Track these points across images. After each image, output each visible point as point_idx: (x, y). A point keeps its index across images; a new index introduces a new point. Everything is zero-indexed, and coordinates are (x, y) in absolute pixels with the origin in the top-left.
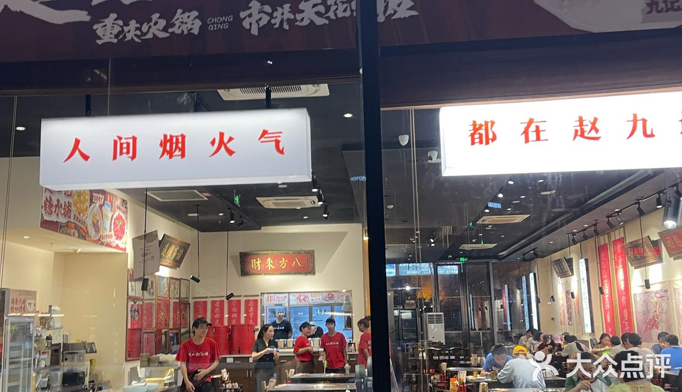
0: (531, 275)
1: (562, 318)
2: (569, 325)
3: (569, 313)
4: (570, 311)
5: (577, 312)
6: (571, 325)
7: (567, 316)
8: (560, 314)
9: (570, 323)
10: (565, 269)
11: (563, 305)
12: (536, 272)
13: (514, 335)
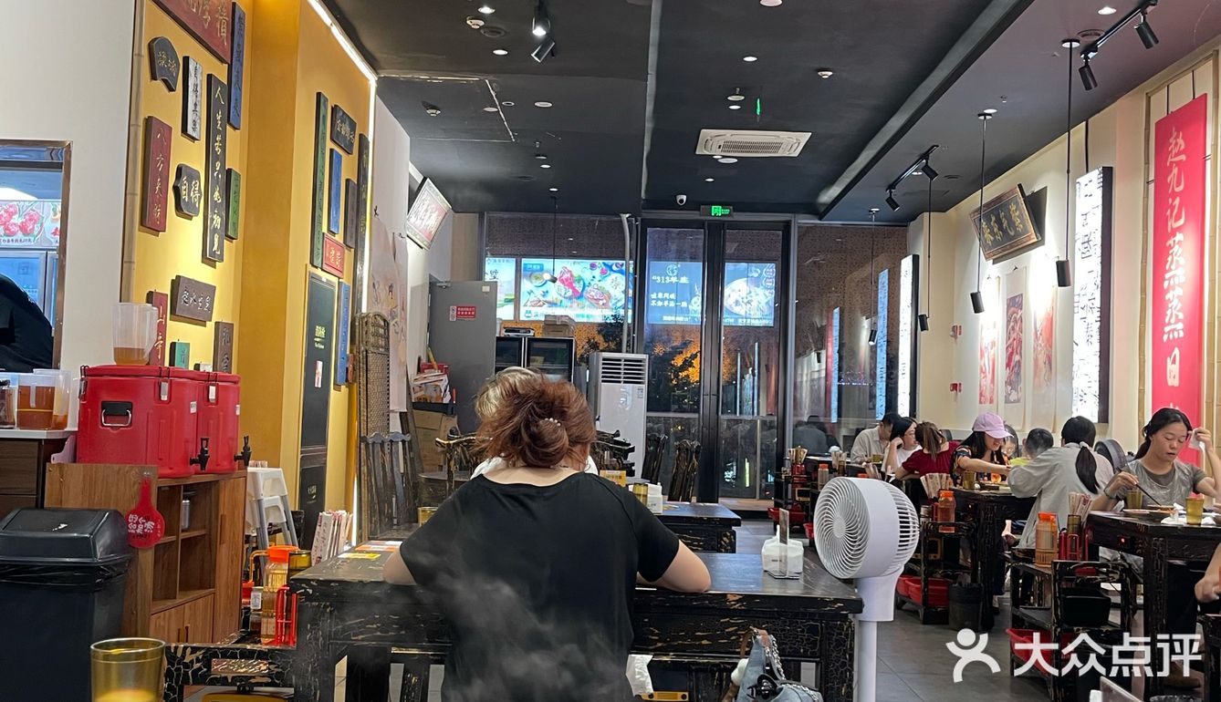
0: (907, 264)
1: (987, 382)
2: (1007, 401)
3: (1013, 364)
4: (1016, 358)
5: (1042, 358)
6: (1018, 401)
7: (1002, 373)
8: (982, 371)
9: (1013, 397)
10: (1015, 228)
11: (993, 344)
12: (921, 252)
13: (844, 432)
